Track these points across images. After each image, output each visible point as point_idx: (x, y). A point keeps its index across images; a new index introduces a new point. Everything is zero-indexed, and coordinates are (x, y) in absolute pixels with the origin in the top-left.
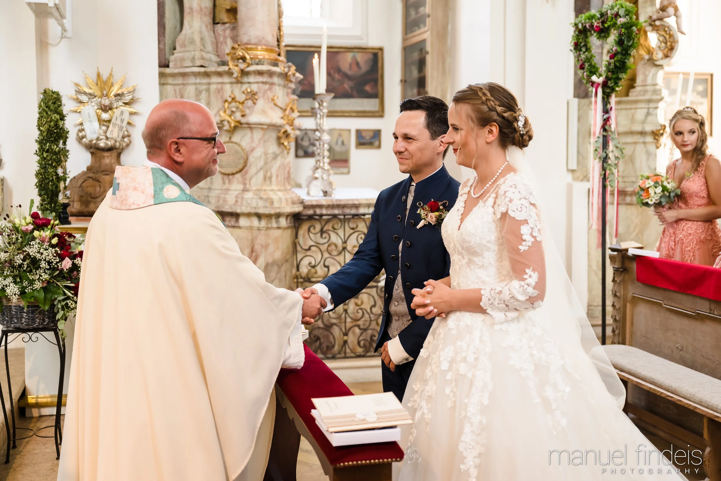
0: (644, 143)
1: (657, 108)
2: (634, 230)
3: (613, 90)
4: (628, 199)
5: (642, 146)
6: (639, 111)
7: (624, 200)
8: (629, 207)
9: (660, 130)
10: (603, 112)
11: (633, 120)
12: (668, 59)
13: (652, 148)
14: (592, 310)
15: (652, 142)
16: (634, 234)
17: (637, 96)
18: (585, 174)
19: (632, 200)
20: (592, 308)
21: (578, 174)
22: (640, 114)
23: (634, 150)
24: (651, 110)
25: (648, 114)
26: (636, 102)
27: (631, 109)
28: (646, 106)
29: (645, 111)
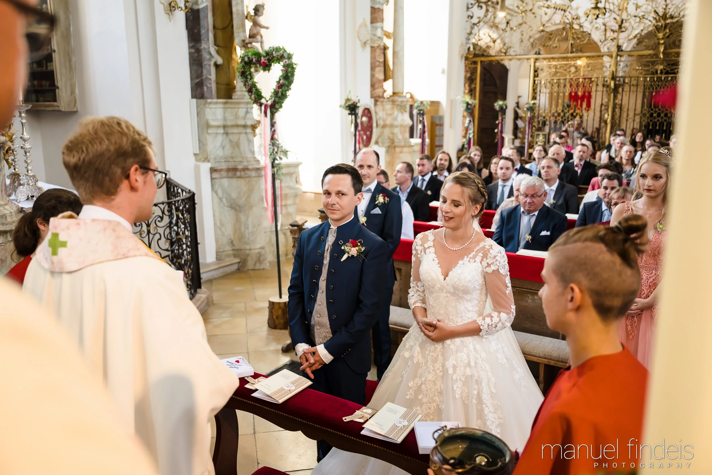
0: (246, 133)
1: (252, 108)
2: (244, 196)
3: (277, 110)
4: (238, 174)
5: (245, 135)
6: (240, 110)
7: (235, 174)
8: (239, 179)
9: (256, 124)
10: (271, 126)
11: (236, 117)
12: (257, 73)
13: (251, 136)
14: (220, 255)
15: (251, 133)
16: (244, 198)
17: (238, 99)
18: (206, 157)
19: (241, 175)
20: (220, 253)
21: (200, 157)
22: (242, 112)
23: (239, 139)
24: (249, 109)
25: (247, 112)
26: (239, 103)
27: (234, 108)
28: (246, 106)
29: (245, 110)
